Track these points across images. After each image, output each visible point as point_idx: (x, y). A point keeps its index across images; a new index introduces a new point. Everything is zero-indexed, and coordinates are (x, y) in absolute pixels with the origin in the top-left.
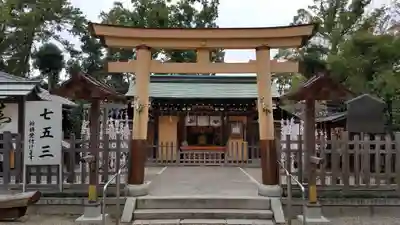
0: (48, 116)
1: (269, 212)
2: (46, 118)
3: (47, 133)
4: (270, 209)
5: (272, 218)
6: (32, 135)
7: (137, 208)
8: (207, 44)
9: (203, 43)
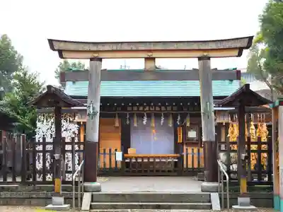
1: (208, 204)
4: (210, 202)
7: (92, 201)
8: (154, 55)
9: (150, 54)
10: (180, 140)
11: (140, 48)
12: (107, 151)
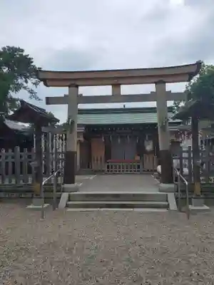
1: (166, 203)
4: (167, 201)
5: (167, 207)
7: (69, 200)
8: (119, 82)
9: (116, 80)
12: (96, 159)
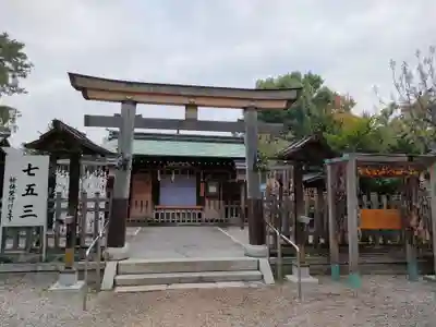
0: (32, 172)
1: (258, 273)
2: (30, 174)
3: (30, 190)
4: (258, 269)
5: (262, 279)
6: (12, 193)
7: (117, 274)
8: (197, 102)
9: (192, 100)
10: (202, 194)
11: (183, 93)
12: (139, 203)
